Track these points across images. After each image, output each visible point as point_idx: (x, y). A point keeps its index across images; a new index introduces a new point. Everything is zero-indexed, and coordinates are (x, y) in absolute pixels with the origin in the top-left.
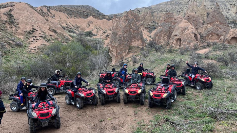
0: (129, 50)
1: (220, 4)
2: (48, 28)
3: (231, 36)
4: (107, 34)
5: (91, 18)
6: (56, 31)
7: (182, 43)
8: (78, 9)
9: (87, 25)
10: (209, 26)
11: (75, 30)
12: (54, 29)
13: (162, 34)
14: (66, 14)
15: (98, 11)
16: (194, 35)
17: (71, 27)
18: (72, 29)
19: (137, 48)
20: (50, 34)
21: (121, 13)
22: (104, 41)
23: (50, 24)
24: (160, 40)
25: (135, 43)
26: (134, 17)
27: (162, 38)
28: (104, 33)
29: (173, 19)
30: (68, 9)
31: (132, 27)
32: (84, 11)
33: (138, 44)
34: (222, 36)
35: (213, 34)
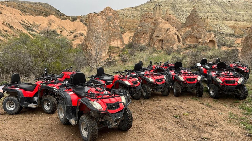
0: (109, 50)
1: (182, 13)
2: (2, 22)
3: (209, 39)
4: (75, 34)
5: (52, 17)
6: (12, 26)
7: (165, 44)
8: (34, 6)
9: (48, 24)
10: (188, 28)
11: (34, 28)
12: (9, 23)
13: (142, 35)
14: (19, 11)
15: (58, 11)
16: (177, 36)
17: (29, 25)
18: (30, 27)
19: (117, 48)
20: (5, 30)
21: (84, 16)
22: (72, 41)
23: (4, 17)
24: (140, 41)
25: (115, 43)
26: (113, 14)
27: (142, 39)
28: (71, 33)
29: (153, 20)
30: (22, 6)
31: (110, 25)
32: (42, 10)
33: (118, 44)
34: (200, 39)
35: (192, 37)
